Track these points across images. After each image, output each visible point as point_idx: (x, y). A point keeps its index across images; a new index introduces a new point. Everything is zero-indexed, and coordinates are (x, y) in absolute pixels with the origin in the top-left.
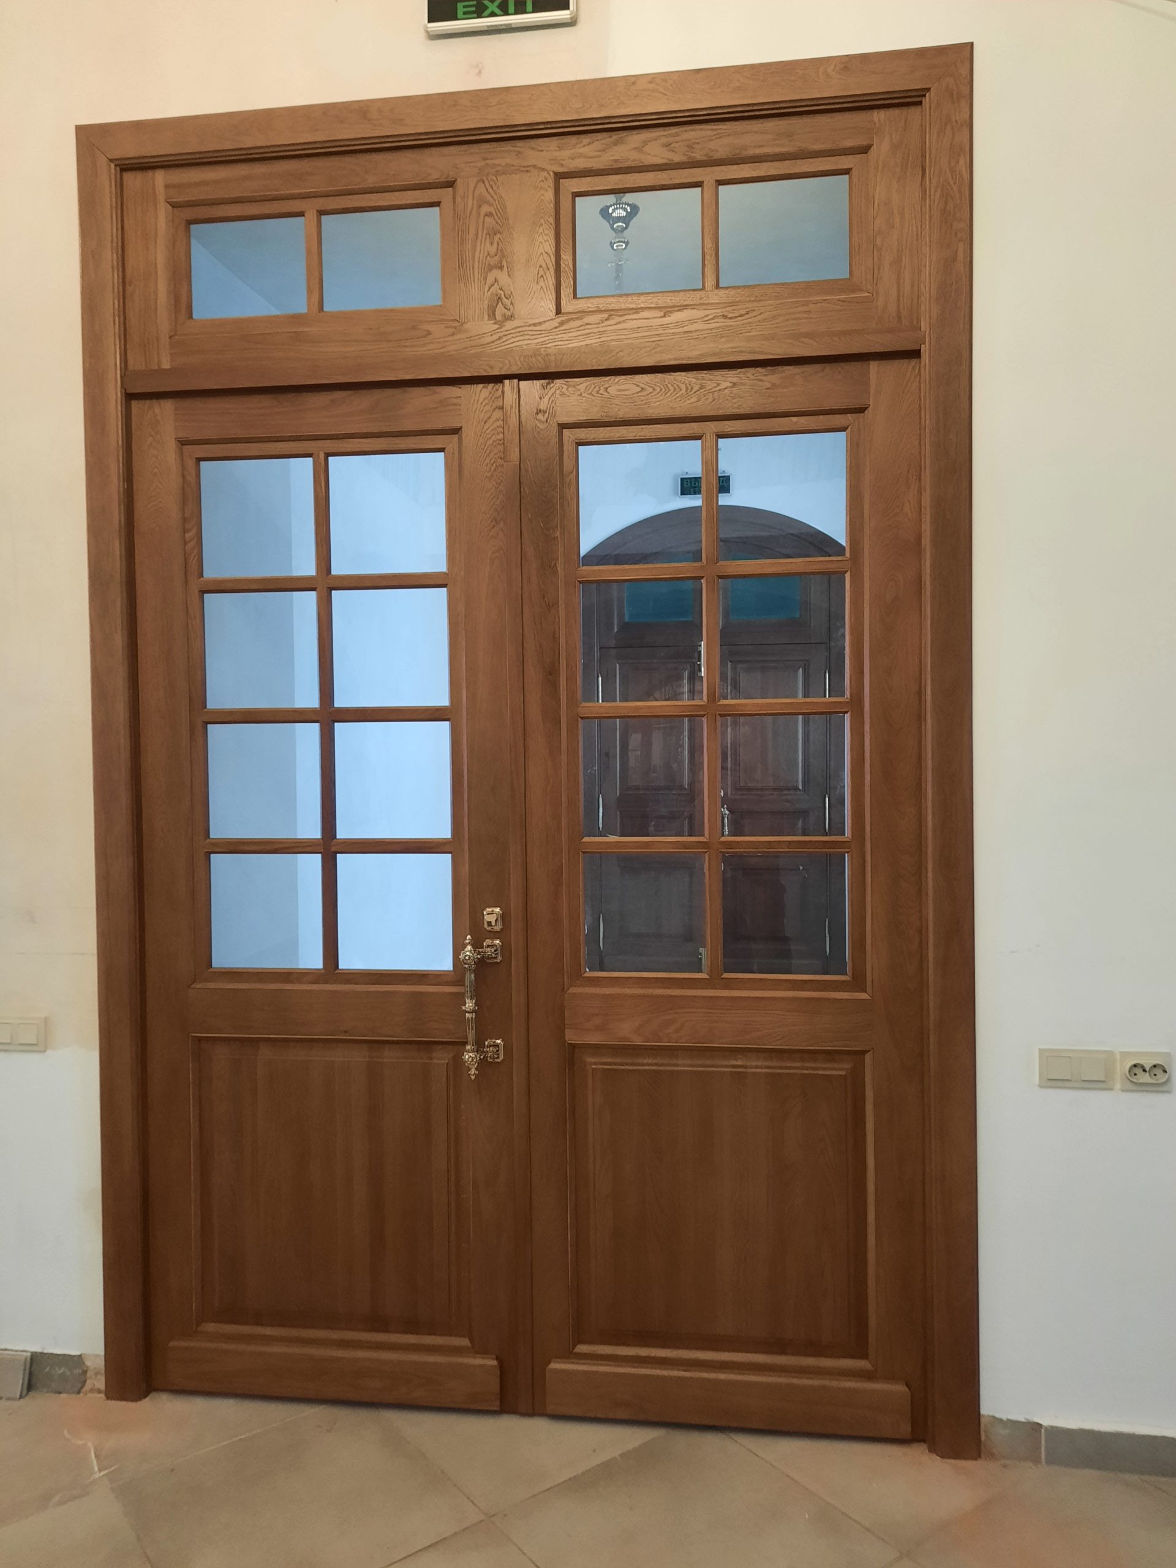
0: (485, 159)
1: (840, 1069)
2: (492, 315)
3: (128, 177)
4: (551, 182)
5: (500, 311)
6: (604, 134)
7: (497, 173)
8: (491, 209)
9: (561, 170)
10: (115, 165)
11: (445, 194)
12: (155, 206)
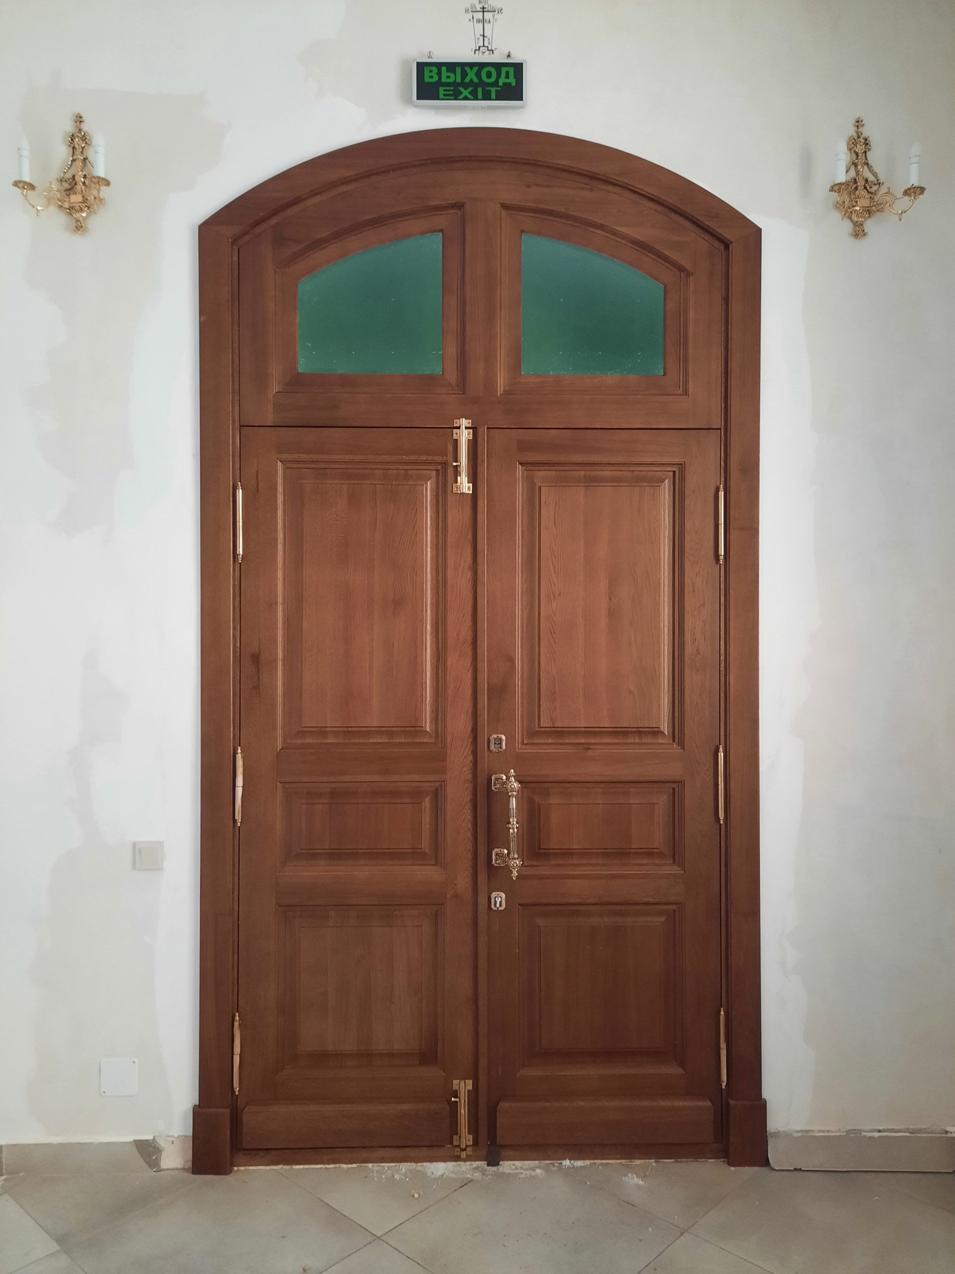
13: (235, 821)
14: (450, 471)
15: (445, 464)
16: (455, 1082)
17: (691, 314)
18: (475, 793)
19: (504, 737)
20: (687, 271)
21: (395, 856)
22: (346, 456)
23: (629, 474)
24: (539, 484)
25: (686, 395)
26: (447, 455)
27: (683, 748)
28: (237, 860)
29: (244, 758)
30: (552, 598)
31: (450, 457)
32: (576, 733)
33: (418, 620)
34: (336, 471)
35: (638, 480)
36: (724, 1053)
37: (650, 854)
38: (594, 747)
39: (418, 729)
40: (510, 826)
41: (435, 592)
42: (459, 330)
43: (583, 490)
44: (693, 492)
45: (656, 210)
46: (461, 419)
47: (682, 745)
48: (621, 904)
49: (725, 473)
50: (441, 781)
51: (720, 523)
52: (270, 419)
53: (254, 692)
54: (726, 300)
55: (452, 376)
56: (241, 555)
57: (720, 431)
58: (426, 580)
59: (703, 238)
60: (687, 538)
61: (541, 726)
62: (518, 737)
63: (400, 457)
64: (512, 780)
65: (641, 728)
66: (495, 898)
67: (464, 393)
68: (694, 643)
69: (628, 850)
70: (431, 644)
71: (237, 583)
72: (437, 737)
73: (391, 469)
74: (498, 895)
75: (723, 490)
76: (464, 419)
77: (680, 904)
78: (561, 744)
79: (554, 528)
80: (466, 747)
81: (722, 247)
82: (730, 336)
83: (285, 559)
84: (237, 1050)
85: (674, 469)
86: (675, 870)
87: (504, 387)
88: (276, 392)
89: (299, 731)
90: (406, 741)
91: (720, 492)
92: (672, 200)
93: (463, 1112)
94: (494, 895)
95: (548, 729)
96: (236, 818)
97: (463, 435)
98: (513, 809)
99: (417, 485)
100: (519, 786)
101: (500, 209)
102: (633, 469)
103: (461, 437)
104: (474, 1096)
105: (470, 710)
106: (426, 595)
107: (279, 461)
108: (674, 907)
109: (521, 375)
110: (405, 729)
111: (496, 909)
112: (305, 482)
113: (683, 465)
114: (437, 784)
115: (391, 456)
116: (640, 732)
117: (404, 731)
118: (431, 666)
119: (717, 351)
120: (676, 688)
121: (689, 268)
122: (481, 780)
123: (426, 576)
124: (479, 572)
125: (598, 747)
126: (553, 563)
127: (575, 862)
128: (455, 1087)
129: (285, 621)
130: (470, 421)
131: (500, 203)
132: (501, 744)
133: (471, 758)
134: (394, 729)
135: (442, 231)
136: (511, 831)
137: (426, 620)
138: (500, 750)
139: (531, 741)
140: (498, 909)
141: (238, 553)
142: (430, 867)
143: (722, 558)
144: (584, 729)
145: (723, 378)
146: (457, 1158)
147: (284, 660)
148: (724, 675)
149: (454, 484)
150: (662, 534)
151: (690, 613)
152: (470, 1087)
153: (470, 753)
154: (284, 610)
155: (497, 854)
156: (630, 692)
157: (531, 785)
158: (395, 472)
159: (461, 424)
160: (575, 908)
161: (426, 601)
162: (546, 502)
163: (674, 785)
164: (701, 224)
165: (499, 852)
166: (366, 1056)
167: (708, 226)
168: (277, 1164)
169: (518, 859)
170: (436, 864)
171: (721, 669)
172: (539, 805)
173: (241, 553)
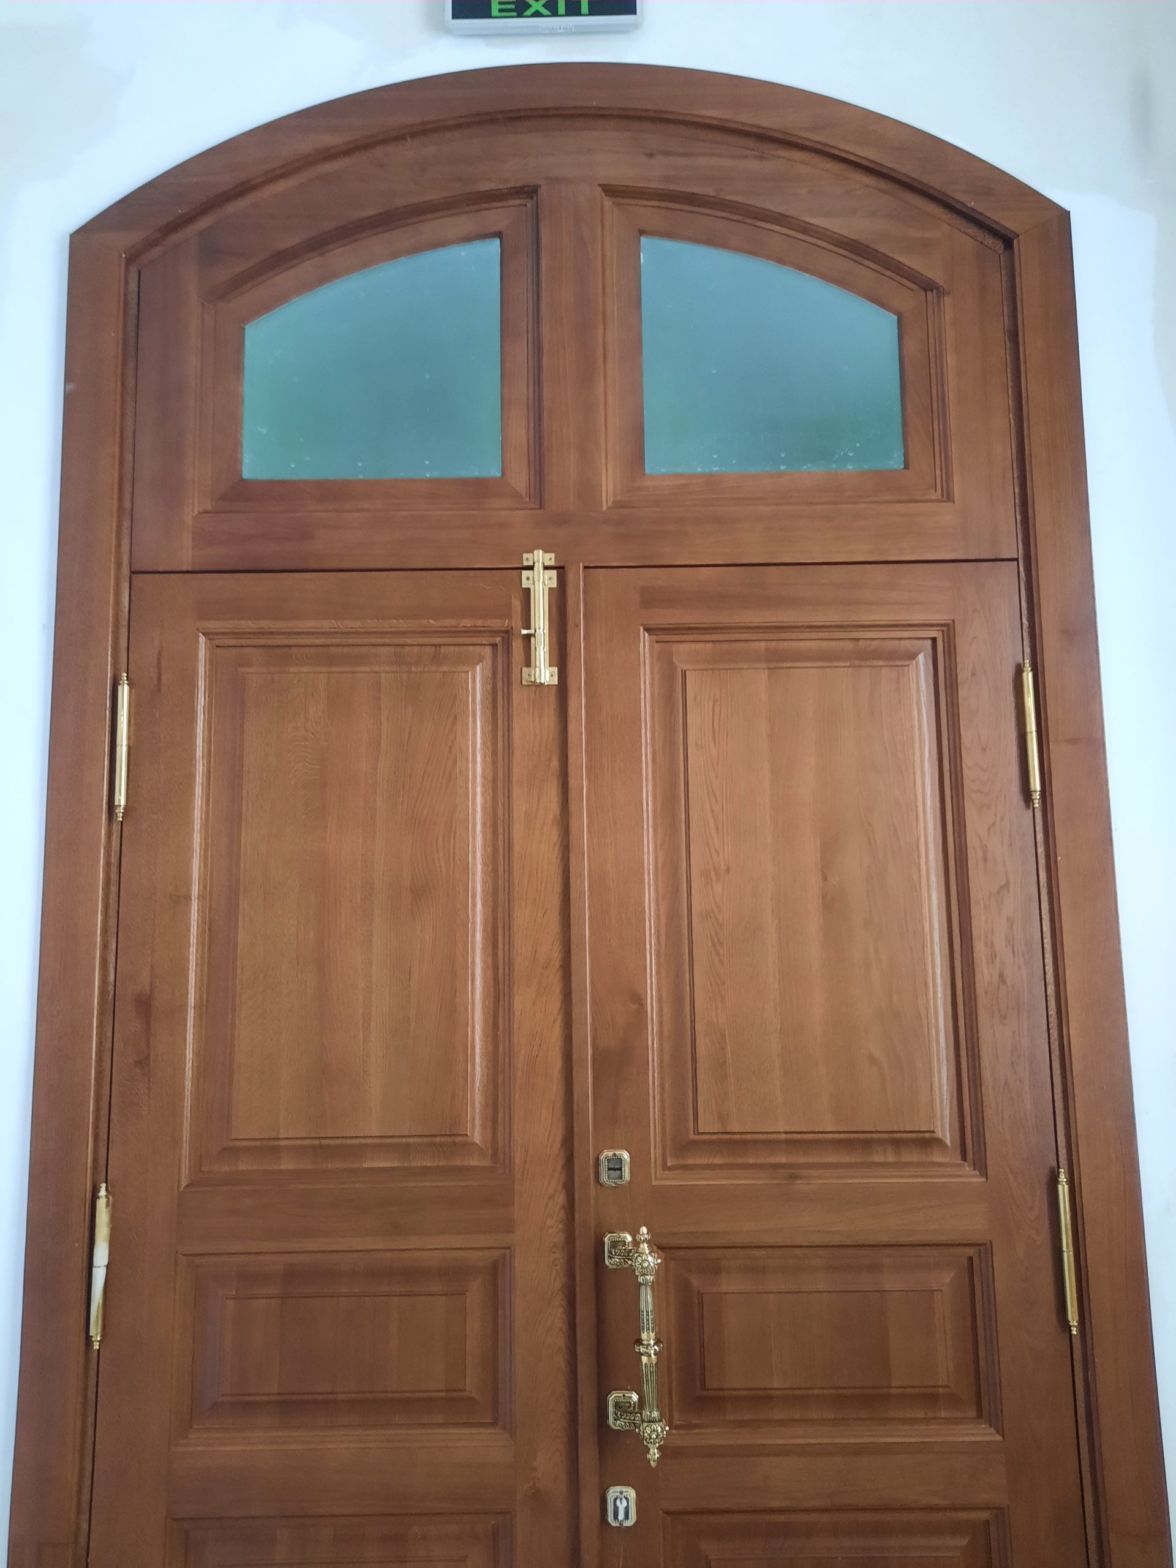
13: (88, 1340)
14: (517, 646)
15: (507, 634)
17: (951, 360)
18: (571, 1275)
19: (626, 1156)
20: (937, 288)
21: (410, 1407)
22: (324, 622)
23: (849, 645)
24: (681, 666)
25: (949, 500)
26: (510, 617)
27: (983, 1171)
28: (91, 1420)
29: (114, 1206)
30: (714, 877)
31: (517, 620)
32: (770, 1144)
33: (457, 924)
34: (307, 650)
35: (865, 657)
37: (930, 1398)
38: (805, 1172)
39: (459, 1139)
40: (642, 1350)
41: (490, 869)
42: (531, 396)
43: (764, 675)
44: (974, 674)
45: (875, 188)
46: (536, 552)
47: (981, 1166)
48: (875, 1509)
49: (1031, 638)
50: (503, 1248)
51: (1028, 730)
52: (186, 557)
53: (138, 1071)
54: (1014, 335)
55: (520, 480)
56: (122, 807)
57: (1016, 563)
58: (474, 846)
59: (964, 233)
60: (967, 760)
61: (701, 1131)
62: (655, 1153)
63: (424, 622)
64: (644, 1249)
65: (896, 1132)
66: (615, 1500)
67: (541, 508)
68: (993, 962)
69: (884, 1391)
70: (484, 971)
71: (114, 860)
72: (495, 1155)
73: (410, 645)
74: (621, 1493)
75: (1030, 669)
76: (541, 551)
77: (998, 1508)
78: (740, 1167)
79: (712, 745)
80: (552, 1176)
81: (999, 246)
82: (1024, 395)
83: (207, 814)
85: (933, 634)
86: (984, 1434)
87: (615, 495)
88: (199, 513)
89: (225, 1149)
90: (436, 1164)
91: (1025, 674)
92: (907, 168)
94: (613, 1492)
95: (714, 1137)
96: (91, 1334)
97: (539, 581)
98: (647, 1312)
99: (456, 672)
100: (659, 1261)
101: (602, 197)
102: (855, 635)
103: (536, 583)
105: (560, 1101)
106: (474, 874)
107: (201, 634)
108: (985, 1515)
109: (644, 474)
110: (434, 1139)
111: (618, 1525)
112: (248, 670)
113: (951, 627)
114: (496, 1253)
115: (408, 621)
116: (897, 1142)
117: (431, 1145)
118: (484, 1013)
119: (1002, 422)
120: (963, 1053)
121: (941, 283)
122: (583, 1244)
123: (474, 839)
124: (573, 829)
125: (812, 1172)
126: (712, 812)
127: (777, 1415)
129: (204, 931)
130: (553, 555)
131: (600, 185)
132: (620, 1169)
133: (561, 1199)
134: (412, 1140)
135: (499, 235)
136: (644, 1359)
137: (474, 923)
138: (619, 1182)
139: (682, 1162)
140: (621, 1524)
141: (116, 803)
142: (482, 1430)
143: (1037, 796)
144: (784, 1136)
145: (1015, 470)
147: (198, 1007)
148: (1056, 1024)
149: (525, 670)
150: (918, 754)
151: (981, 902)
153: (560, 1188)
154: (201, 911)
155: (617, 1405)
156: (873, 1060)
157: (682, 1253)
158: (416, 649)
159: (536, 560)
160: (782, 1518)
161: (474, 888)
162: (695, 699)
163: (971, 1252)
164: (958, 206)
165: (622, 1399)
167: (973, 209)
169: (660, 1421)
170: (494, 1424)
171: (1050, 1013)
172: (700, 1295)
173: (123, 803)
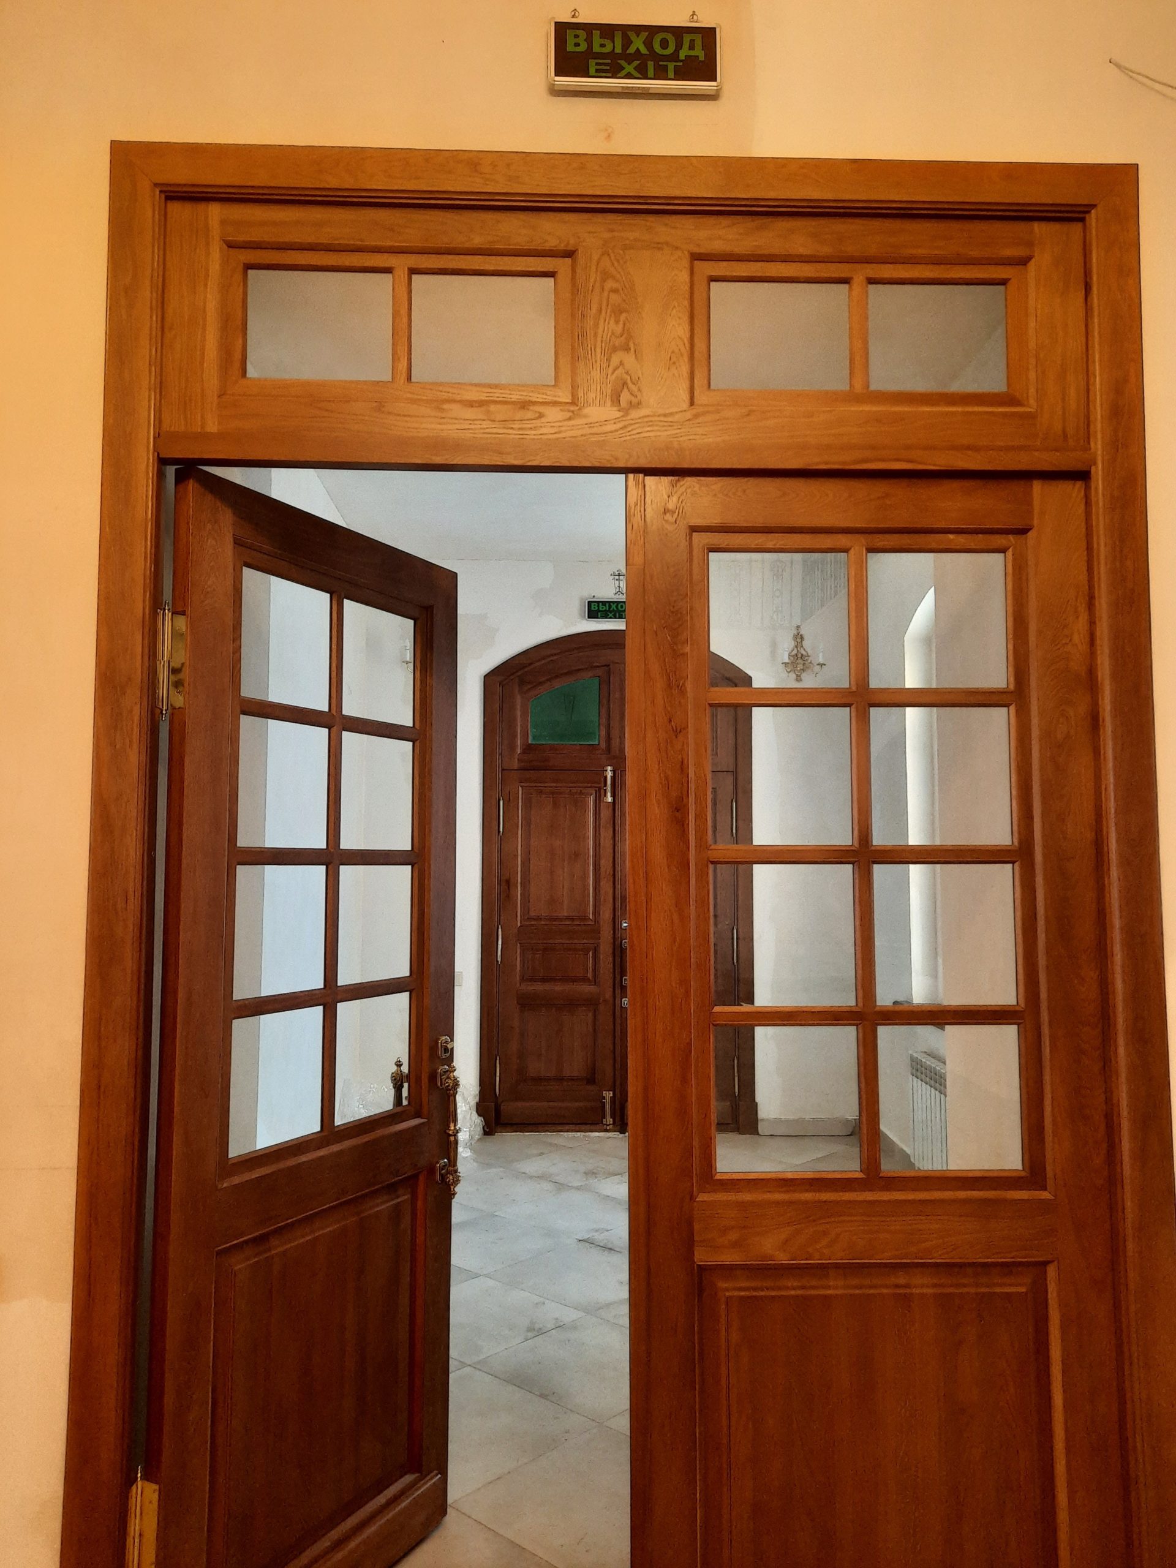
0: (612, 231)
1: (1020, 1285)
2: (616, 400)
3: (175, 208)
4: (686, 263)
5: (625, 397)
6: (748, 218)
7: (625, 248)
8: (615, 285)
9: (696, 250)
10: (161, 192)
11: (562, 265)
12: (208, 244)
13: (497, 961)
14: (602, 791)
15: (600, 789)
16: (604, 1092)
18: (614, 949)
21: (575, 980)
22: (552, 784)
26: (600, 783)
28: (498, 981)
29: (502, 931)
31: (602, 785)
34: (547, 791)
36: (736, 1078)
39: (586, 917)
41: (594, 850)
42: (607, 725)
44: (722, 802)
46: (608, 766)
49: (735, 792)
50: (597, 943)
51: (733, 817)
52: (516, 766)
53: (507, 898)
55: (603, 745)
57: (733, 772)
58: (590, 844)
63: (578, 784)
66: (624, 1001)
67: (609, 754)
70: (592, 876)
71: (499, 845)
72: (595, 921)
74: (625, 999)
75: (735, 801)
80: (610, 926)
83: (522, 833)
84: (498, 1074)
88: (519, 753)
89: (528, 918)
90: (581, 923)
91: (733, 802)
93: (608, 1107)
94: (623, 999)
97: (608, 774)
99: (586, 798)
104: (613, 1099)
105: (612, 908)
106: (590, 851)
107: (520, 787)
111: (625, 1007)
112: (532, 797)
115: (574, 784)
117: (579, 918)
118: (593, 886)
122: (617, 943)
124: (616, 840)
128: (604, 1095)
129: (521, 864)
130: (612, 767)
133: (612, 932)
134: (575, 917)
135: (599, 677)
137: (590, 864)
141: (500, 831)
142: (592, 986)
143: (734, 834)
146: (606, 1131)
147: (521, 883)
148: (736, 892)
149: (604, 798)
152: (611, 1095)
153: (611, 929)
154: (521, 858)
155: (625, 979)
158: (575, 791)
159: (608, 768)
161: (590, 854)
166: (560, 1079)
168: (517, 1132)
170: (595, 984)
171: (735, 889)
173: (502, 830)
